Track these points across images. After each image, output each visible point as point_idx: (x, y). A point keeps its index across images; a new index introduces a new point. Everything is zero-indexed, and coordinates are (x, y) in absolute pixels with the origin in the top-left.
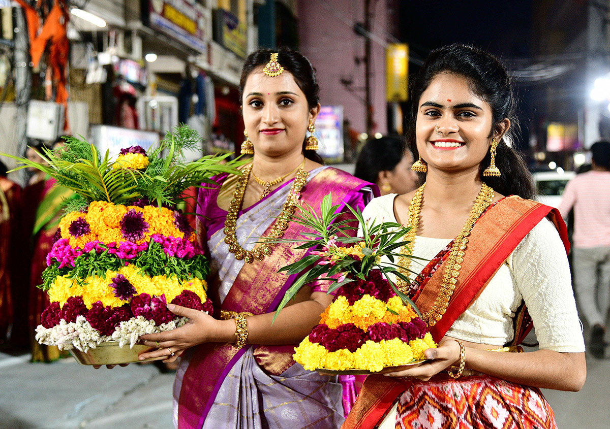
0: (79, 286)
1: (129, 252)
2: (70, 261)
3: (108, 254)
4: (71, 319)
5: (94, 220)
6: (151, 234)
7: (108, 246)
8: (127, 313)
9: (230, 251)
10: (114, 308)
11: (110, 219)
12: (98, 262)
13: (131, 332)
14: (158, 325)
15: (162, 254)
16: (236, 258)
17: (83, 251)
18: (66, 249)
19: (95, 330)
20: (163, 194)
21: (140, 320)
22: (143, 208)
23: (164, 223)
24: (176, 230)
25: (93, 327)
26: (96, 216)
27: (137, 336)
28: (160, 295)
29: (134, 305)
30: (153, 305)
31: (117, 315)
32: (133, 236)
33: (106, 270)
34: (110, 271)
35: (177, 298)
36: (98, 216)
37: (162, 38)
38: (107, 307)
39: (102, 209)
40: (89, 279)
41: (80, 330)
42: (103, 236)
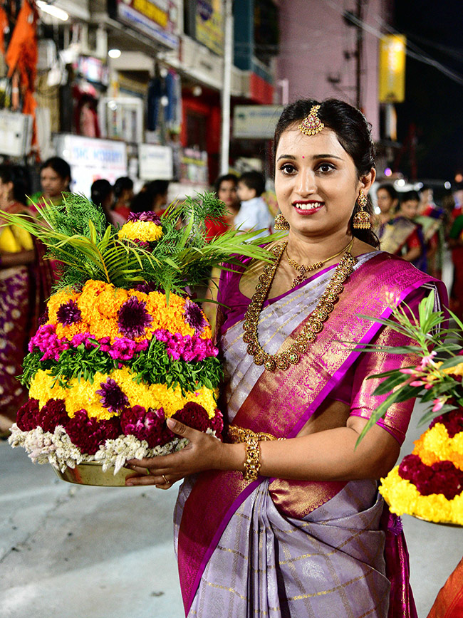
0: (61, 388)
1: (125, 352)
2: (54, 354)
3: (100, 352)
4: (49, 428)
5: (87, 307)
6: (153, 330)
7: (100, 341)
8: (115, 429)
9: (249, 352)
10: (100, 420)
11: (106, 307)
12: (86, 362)
13: (117, 454)
14: (151, 446)
15: (164, 356)
16: (255, 362)
17: (71, 345)
18: (51, 338)
19: (75, 446)
20: (173, 281)
21: (130, 439)
22: (148, 294)
23: (172, 316)
24: (185, 326)
25: (73, 442)
26: (89, 301)
27: (124, 460)
28: (158, 408)
29: (124, 420)
30: (147, 421)
31: (103, 431)
32: (131, 331)
33: (94, 372)
34: (100, 374)
35: (178, 412)
36: (92, 301)
37: (130, 33)
38: (92, 418)
39: (98, 293)
40: (74, 381)
41: (58, 444)
42: (96, 327)
